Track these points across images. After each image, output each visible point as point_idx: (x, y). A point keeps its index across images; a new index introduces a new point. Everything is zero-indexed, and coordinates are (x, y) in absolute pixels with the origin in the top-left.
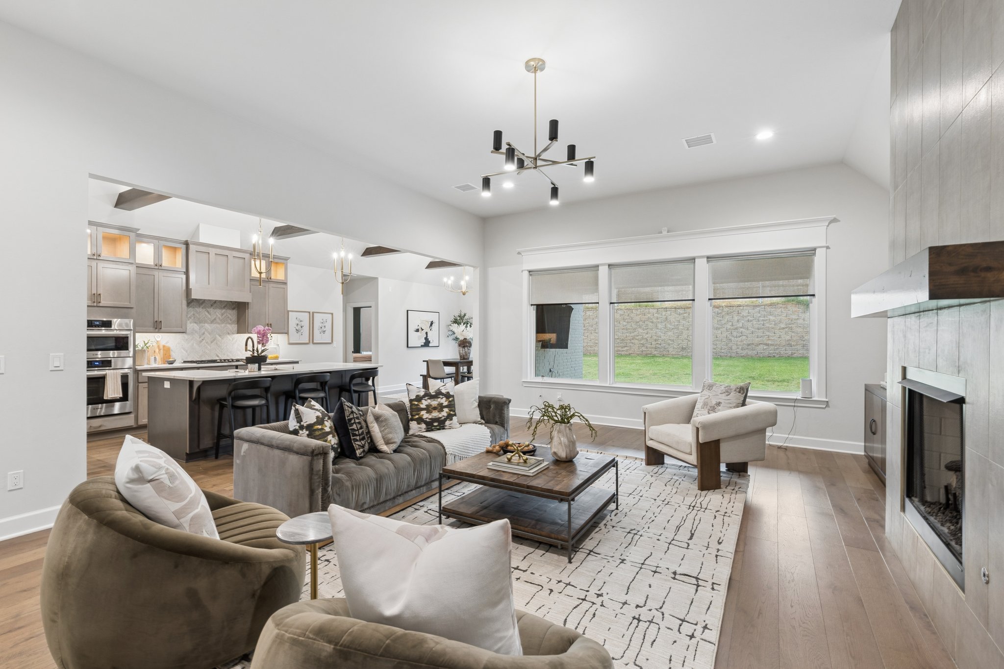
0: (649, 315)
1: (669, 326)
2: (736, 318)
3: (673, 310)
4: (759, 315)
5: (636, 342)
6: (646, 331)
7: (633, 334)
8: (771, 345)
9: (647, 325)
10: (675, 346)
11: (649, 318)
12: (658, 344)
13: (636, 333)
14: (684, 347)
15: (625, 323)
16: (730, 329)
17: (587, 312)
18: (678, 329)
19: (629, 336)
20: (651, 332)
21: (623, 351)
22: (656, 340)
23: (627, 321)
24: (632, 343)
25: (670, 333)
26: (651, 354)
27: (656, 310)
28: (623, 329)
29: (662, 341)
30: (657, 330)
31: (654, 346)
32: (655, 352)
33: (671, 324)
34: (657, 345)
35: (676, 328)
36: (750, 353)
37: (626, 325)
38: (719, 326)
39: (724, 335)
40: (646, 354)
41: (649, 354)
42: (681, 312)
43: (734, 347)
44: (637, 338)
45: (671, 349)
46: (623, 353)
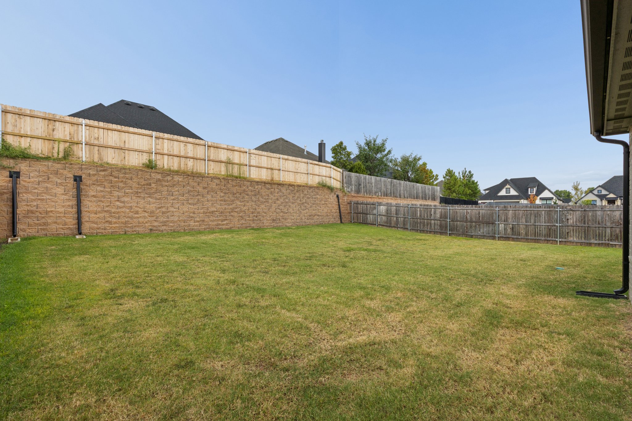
0: (244, 187)
1: (261, 199)
2: (302, 195)
3: (263, 184)
4: (313, 194)
5: (236, 214)
6: (243, 203)
7: (231, 207)
8: (320, 216)
9: (243, 197)
10: (268, 218)
11: (244, 190)
12: (254, 216)
13: (234, 205)
14: (274, 218)
15: (222, 194)
16: (300, 204)
17: (175, 177)
18: (268, 202)
19: (228, 209)
20: (248, 204)
21: (223, 225)
22: (253, 213)
23: (224, 191)
24: (232, 216)
25: (263, 206)
26: (250, 227)
27: (249, 183)
28: (221, 201)
29: (258, 213)
30: (253, 203)
31: (252, 218)
32: (253, 225)
33: (262, 197)
34: (255, 218)
35: (267, 202)
36: (312, 221)
37: (223, 197)
38: (294, 201)
39: (297, 208)
40: (246, 228)
41: (248, 227)
42: (269, 187)
43: (303, 218)
44: (236, 210)
45: (265, 221)
46: (224, 227)
